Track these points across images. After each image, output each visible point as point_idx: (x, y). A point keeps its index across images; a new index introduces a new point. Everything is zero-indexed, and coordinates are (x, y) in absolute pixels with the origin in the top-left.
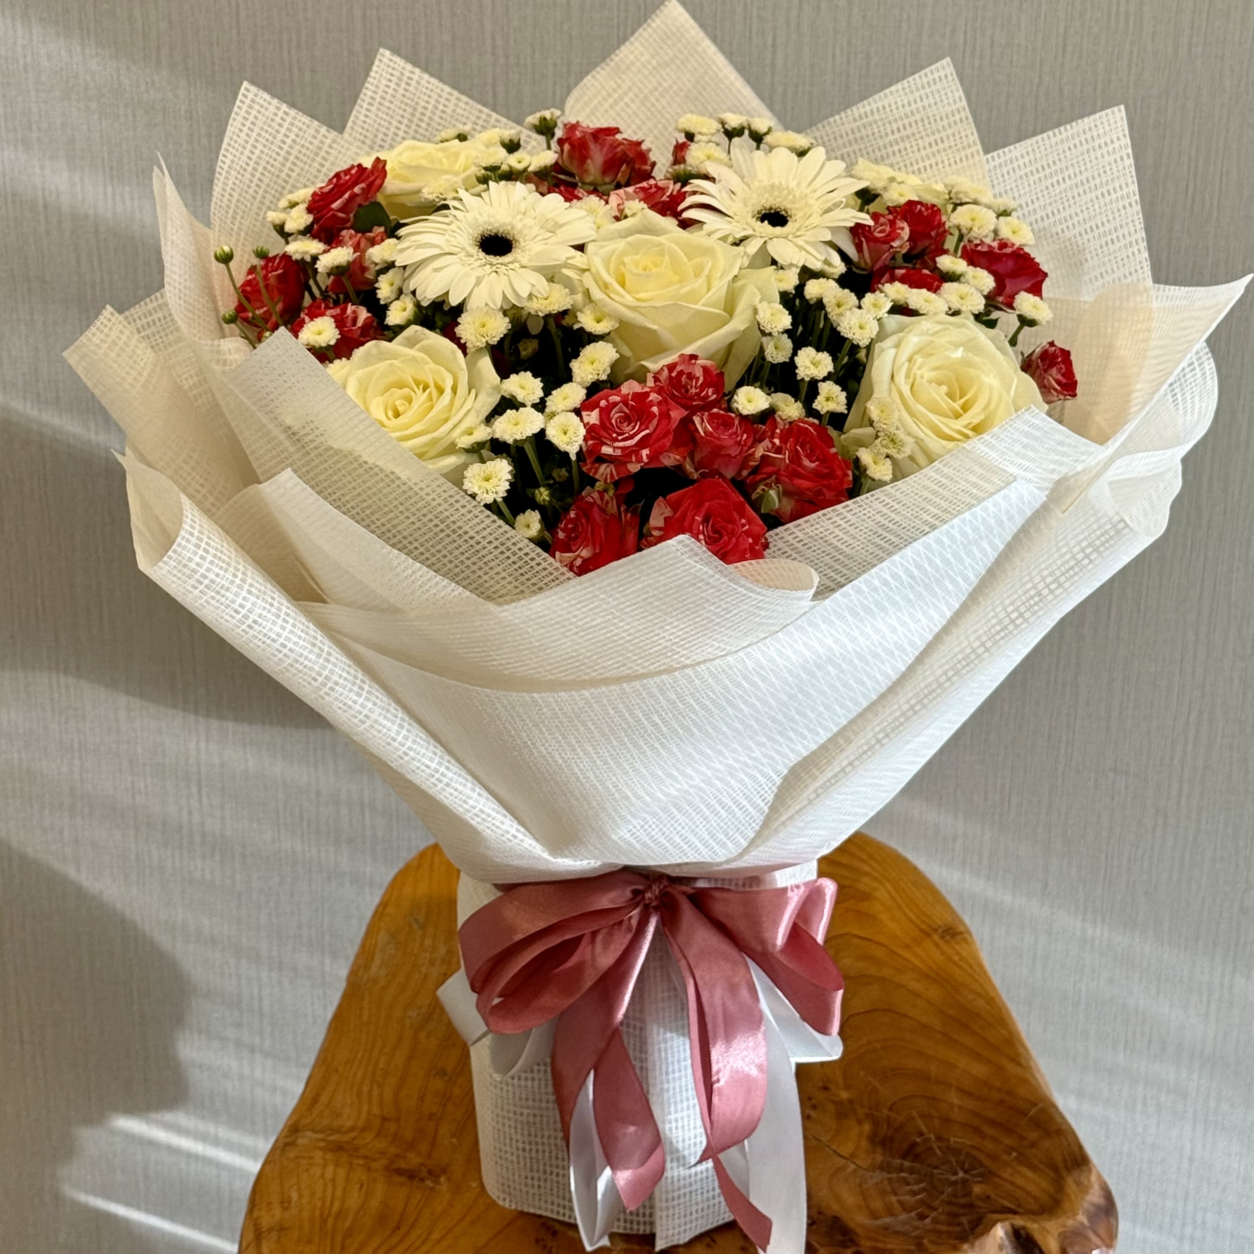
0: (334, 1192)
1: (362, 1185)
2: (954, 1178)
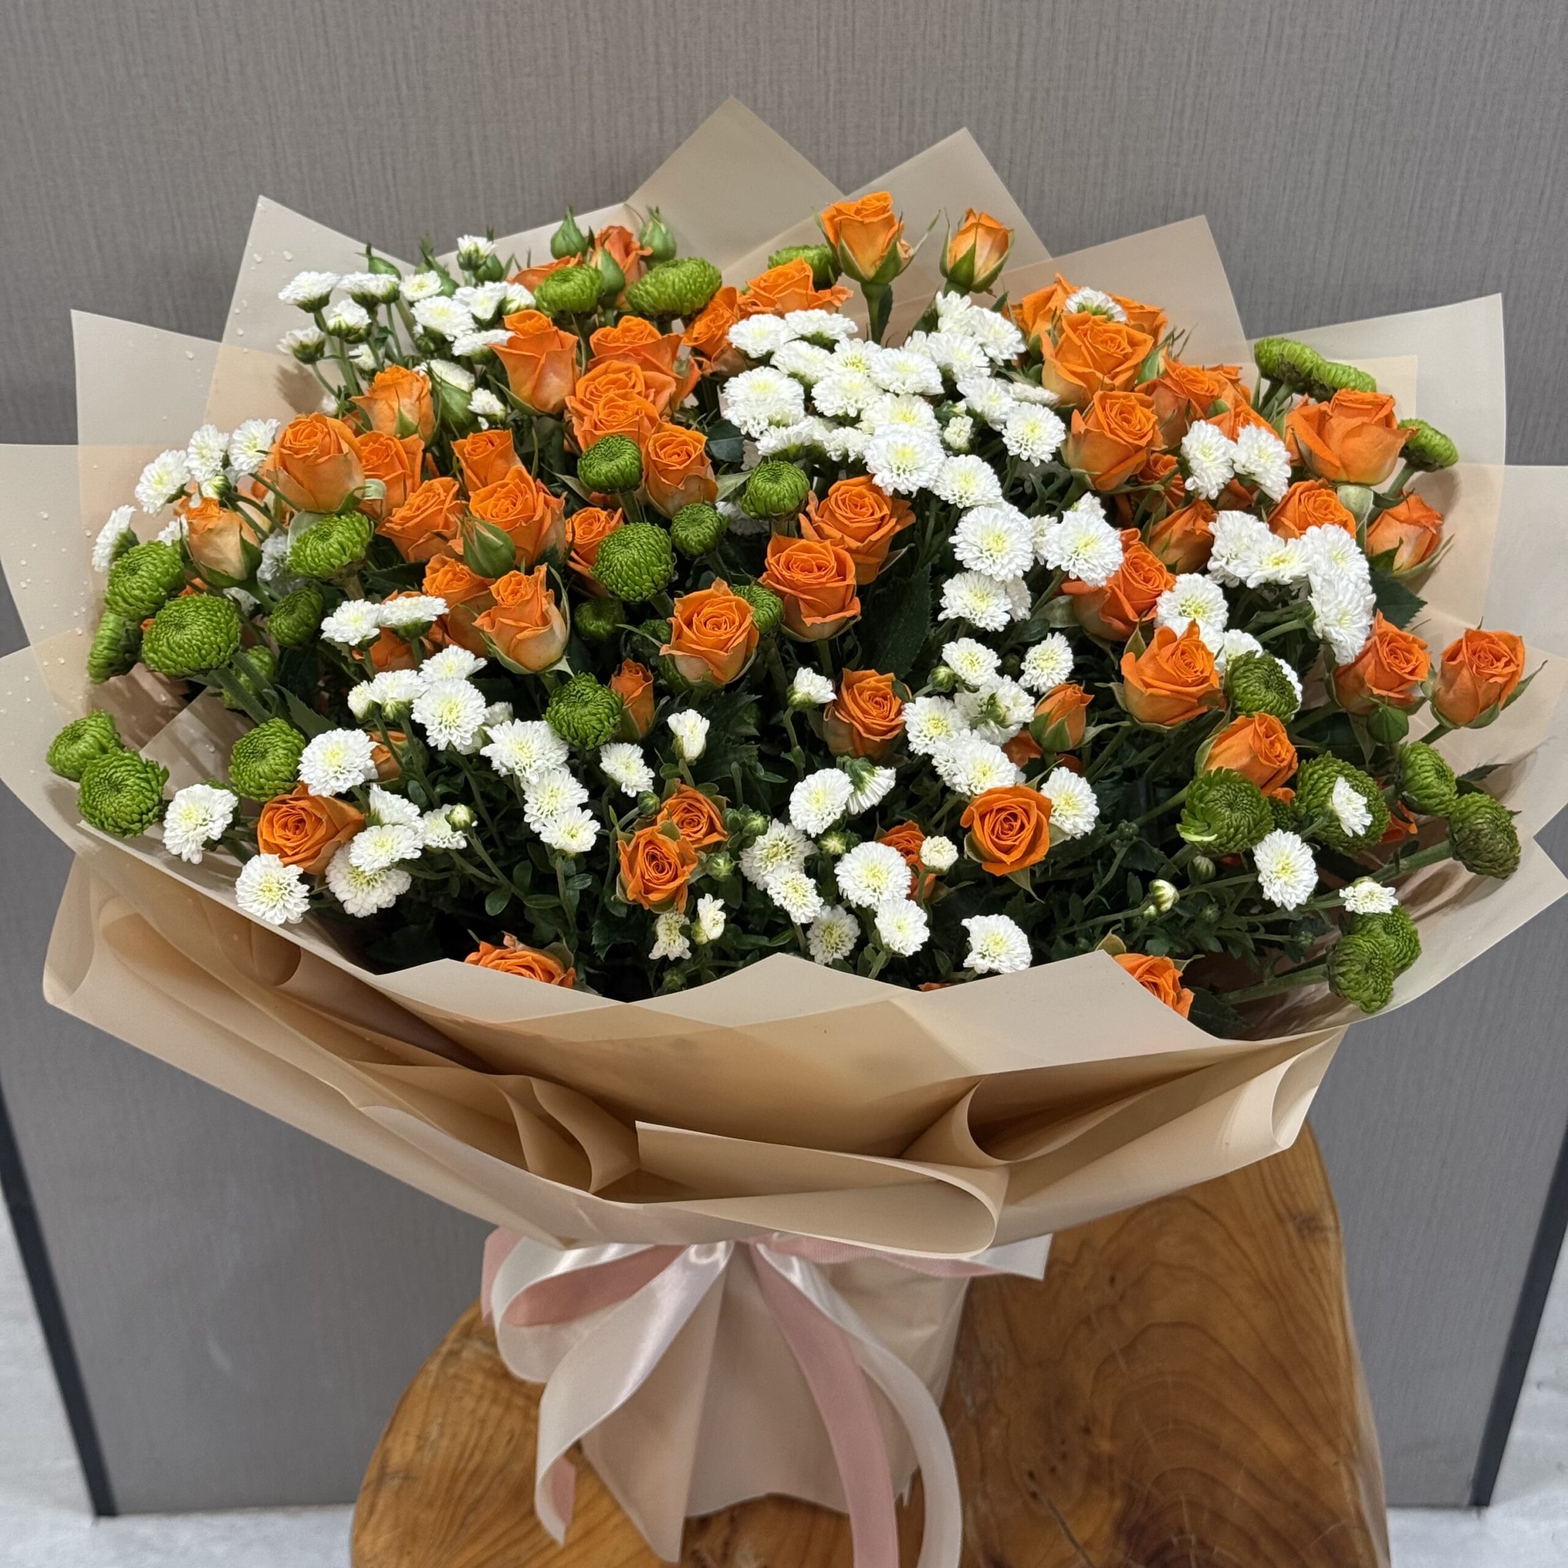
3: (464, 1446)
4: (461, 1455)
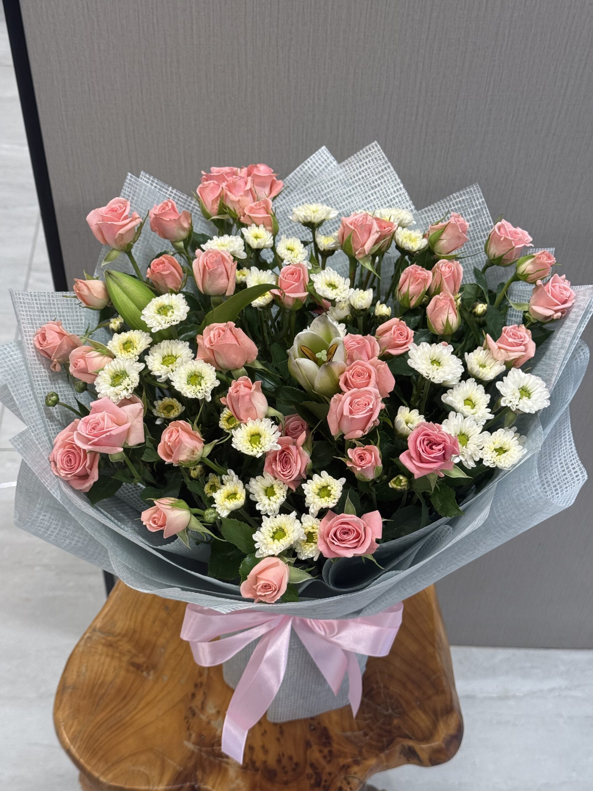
0: (102, 671)
1: (115, 670)
2: (386, 713)
3: (96, 673)
4: (95, 678)
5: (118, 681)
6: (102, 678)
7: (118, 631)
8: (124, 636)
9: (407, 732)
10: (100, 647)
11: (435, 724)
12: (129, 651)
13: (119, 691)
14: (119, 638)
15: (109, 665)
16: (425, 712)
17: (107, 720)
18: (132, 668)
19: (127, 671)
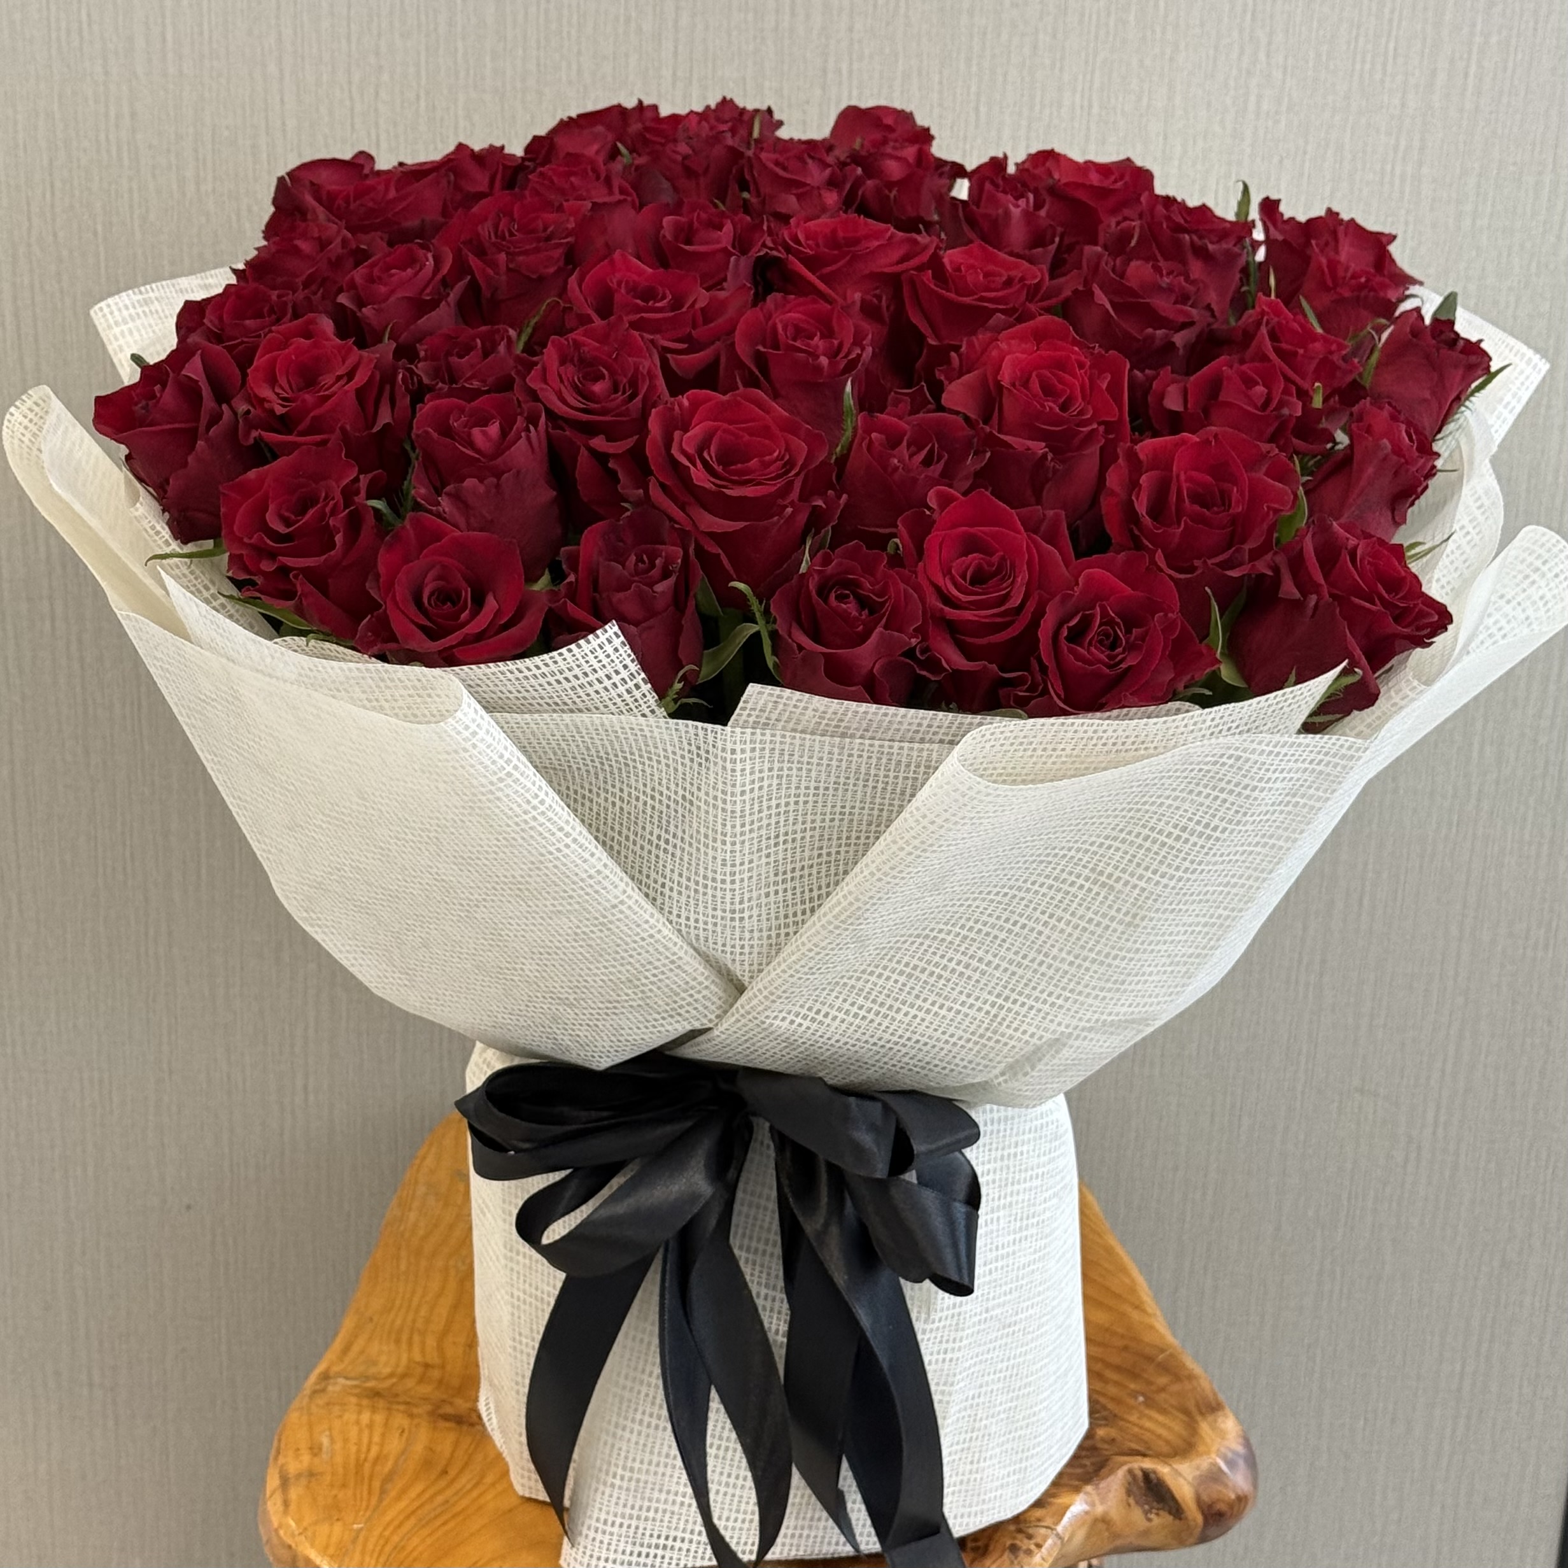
0: (371, 1437)
1: (403, 1431)
5: (419, 1448)
6: (375, 1450)
7: (387, 1370)
8: (404, 1376)
9: (1134, 1446)
10: (353, 1400)
11: (1192, 1428)
12: (425, 1399)
13: (427, 1464)
14: (394, 1380)
15: (386, 1425)
16: (1163, 1411)
17: (413, 1512)
18: (443, 1424)
19: (435, 1428)
